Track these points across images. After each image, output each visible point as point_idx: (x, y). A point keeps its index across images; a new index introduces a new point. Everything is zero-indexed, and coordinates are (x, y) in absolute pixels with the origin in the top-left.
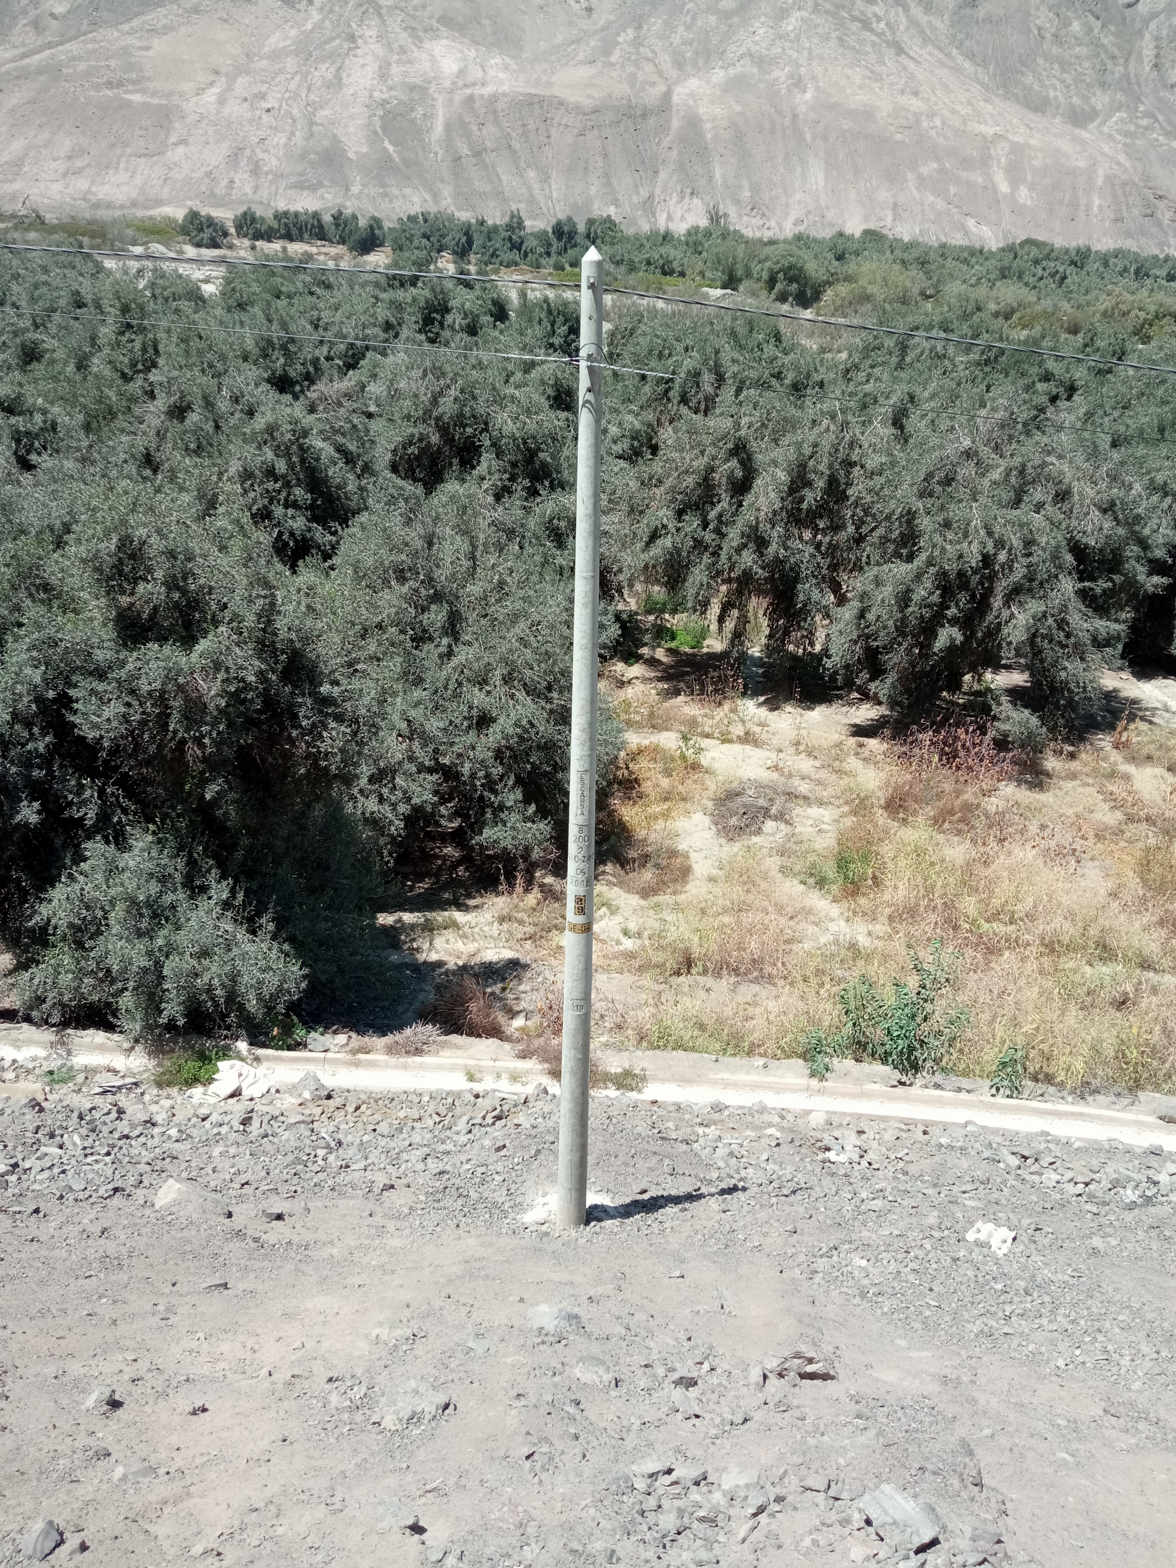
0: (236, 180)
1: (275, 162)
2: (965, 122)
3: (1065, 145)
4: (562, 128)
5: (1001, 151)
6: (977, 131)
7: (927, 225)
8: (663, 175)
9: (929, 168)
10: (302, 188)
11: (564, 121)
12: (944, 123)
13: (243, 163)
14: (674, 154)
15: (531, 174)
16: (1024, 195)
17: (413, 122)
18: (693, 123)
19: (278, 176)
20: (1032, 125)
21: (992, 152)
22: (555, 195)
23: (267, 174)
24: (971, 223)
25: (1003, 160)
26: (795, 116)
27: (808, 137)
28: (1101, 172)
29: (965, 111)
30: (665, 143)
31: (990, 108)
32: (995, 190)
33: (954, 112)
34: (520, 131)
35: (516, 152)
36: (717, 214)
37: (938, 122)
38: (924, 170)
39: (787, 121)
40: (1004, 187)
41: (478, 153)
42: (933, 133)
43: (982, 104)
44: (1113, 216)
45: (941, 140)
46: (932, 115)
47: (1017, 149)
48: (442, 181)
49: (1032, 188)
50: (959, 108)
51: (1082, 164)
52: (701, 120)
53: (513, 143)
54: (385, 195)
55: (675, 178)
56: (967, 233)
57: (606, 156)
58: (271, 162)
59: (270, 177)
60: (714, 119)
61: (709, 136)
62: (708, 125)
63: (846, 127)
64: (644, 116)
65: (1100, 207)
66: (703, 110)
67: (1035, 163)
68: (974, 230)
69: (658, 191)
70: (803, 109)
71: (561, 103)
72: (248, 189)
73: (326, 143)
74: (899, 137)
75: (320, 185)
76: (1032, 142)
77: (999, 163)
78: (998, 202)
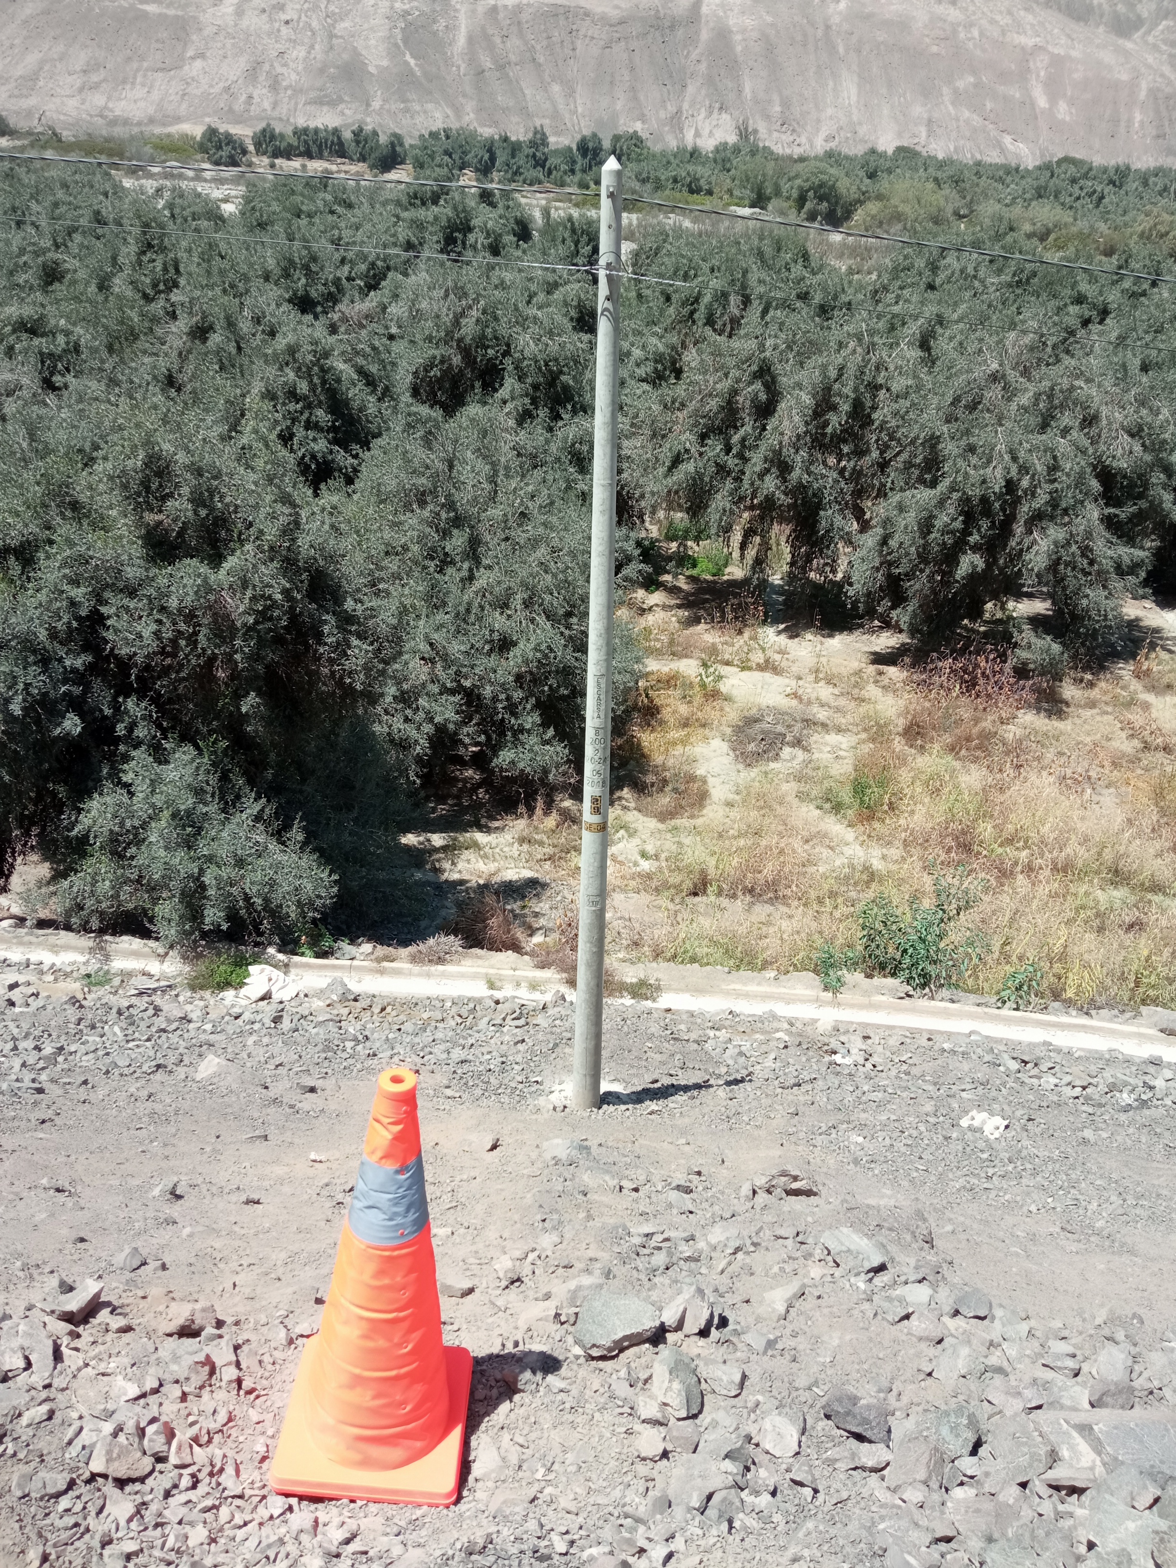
0: (255, 95)
1: (294, 76)
2: (1003, 32)
3: (1107, 57)
4: (587, 40)
5: (1040, 64)
6: (1017, 42)
7: (962, 142)
8: (691, 89)
9: (965, 82)
10: (322, 103)
11: (590, 33)
12: (981, 34)
13: (262, 78)
14: (703, 67)
15: (556, 88)
16: (1063, 111)
17: (435, 34)
18: (723, 35)
19: (297, 91)
20: (1074, 36)
21: (1031, 64)
22: (580, 110)
23: (286, 89)
24: (1007, 140)
25: (1042, 73)
26: (828, 27)
27: (841, 50)
28: (1144, 85)
29: (1004, 20)
30: (694, 56)
31: (1030, 18)
32: (1033, 105)
33: (993, 22)
34: (545, 43)
35: (540, 65)
36: (746, 129)
37: (976, 33)
38: (960, 84)
39: (820, 33)
40: (1042, 102)
41: (501, 67)
42: (970, 45)
43: (1022, 13)
44: (1154, 133)
45: (978, 52)
46: (969, 25)
47: (1057, 62)
48: (465, 95)
49: (1071, 103)
50: (998, 18)
51: (1125, 77)
52: (730, 32)
53: (537, 56)
54: (407, 110)
55: (703, 92)
56: (1003, 150)
57: (632, 69)
58: (291, 77)
59: (289, 92)
60: (744, 31)
61: (739, 48)
62: (738, 37)
63: (881, 39)
64: (672, 28)
65: (1142, 123)
66: (733, 21)
67: (1076, 76)
68: (1010, 147)
69: (686, 106)
70: (836, 20)
71: (587, 14)
72: (267, 105)
73: (345, 56)
74: (935, 49)
75: (341, 100)
76: (1074, 54)
77: (1038, 76)
78: (1036, 118)
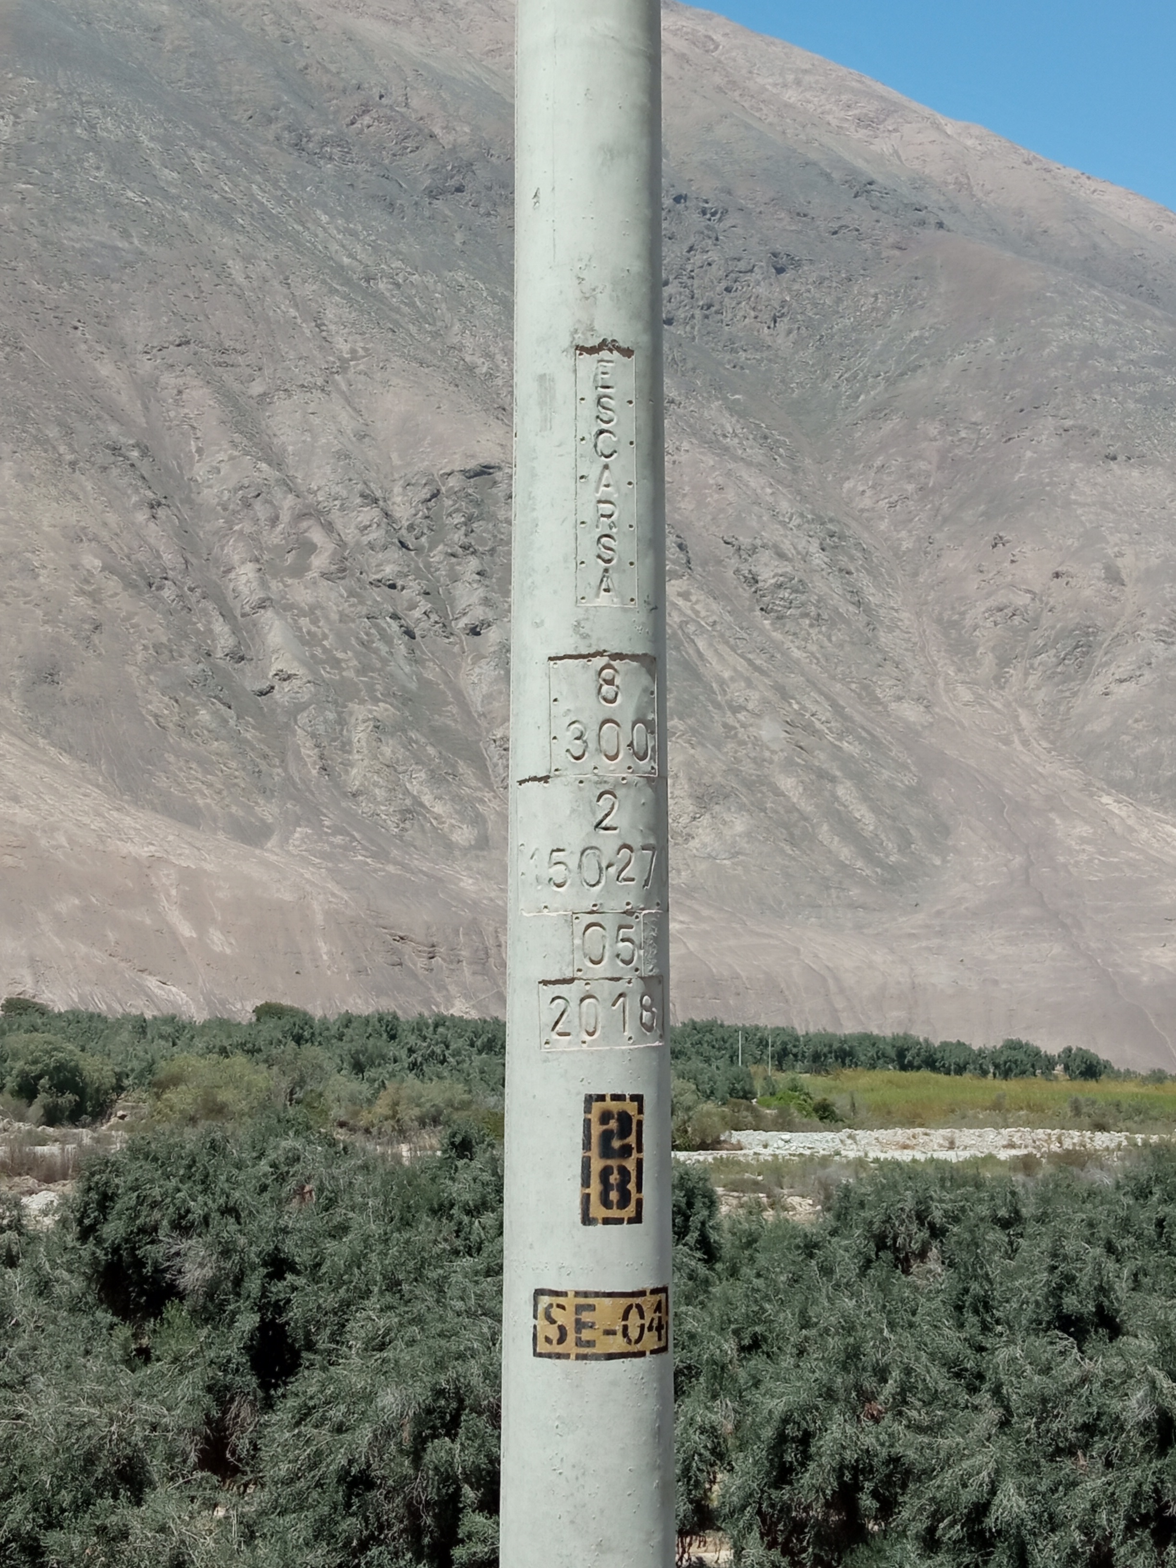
2: (101, 839)
3: (253, 871)
5: (165, 878)
6: (124, 852)
7: (88, 988)
9: (67, 904)
12: (71, 840)
16: (218, 940)
20: (198, 844)
21: (153, 880)
24: (152, 983)
25: (174, 892)
28: (316, 906)
29: (97, 824)
31: (129, 820)
32: (174, 933)
33: (80, 825)
37: (63, 841)
38: (62, 907)
40: (186, 930)
42: (60, 855)
43: (115, 814)
45: (74, 865)
46: (49, 829)
47: (187, 877)
49: (226, 930)
50: (86, 820)
51: (288, 897)
56: (150, 998)
65: (331, 954)
67: (220, 895)
68: (158, 991)
74: (9, 861)
76: (209, 867)
77: (168, 896)
78: (184, 952)
